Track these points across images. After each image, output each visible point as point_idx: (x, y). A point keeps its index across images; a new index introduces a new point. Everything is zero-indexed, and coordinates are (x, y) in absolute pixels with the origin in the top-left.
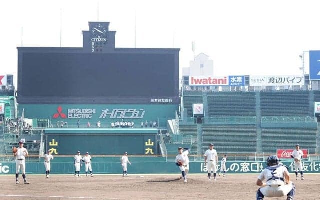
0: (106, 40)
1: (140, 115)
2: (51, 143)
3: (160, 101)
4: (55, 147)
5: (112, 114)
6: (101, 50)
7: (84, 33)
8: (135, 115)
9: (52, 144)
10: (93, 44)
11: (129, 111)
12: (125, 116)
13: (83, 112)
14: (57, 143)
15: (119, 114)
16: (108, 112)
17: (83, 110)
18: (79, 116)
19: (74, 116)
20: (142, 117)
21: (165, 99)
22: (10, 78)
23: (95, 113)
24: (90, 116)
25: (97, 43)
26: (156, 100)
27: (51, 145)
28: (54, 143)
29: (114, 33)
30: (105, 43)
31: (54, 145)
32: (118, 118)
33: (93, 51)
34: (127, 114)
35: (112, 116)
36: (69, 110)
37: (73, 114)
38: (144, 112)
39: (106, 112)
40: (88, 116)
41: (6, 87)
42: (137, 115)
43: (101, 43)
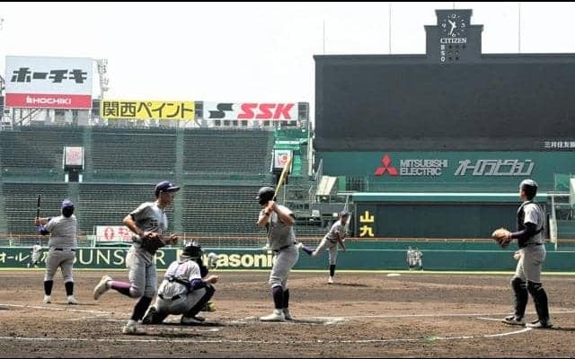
0: (465, 40)
1: (524, 170)
2: (361, 217)
3: (560, 145)
4: (369, 224)
5: (477, 168)
6: (457, 58)
7: (428, 28)
8: (516, 170)
9: (364, 218)
10: (443, 47)
11: (506, 162)
12: (499, 171)
13: (426, 164)
14: (372, 217)
15: (488, 168)
16: (469, 165)
17: (426, 161)
18: (420, 171)
19: (409, 171)
20: (528, 173)
21: (569, 141)
22: (303, 108)
23: (445, 165)
24: (438, 171)
25: (450, 46)
26: (554, 144)
27: (362, 220)
28: (367, 218)
29: (480, 28)
30: (464, 46)
31: (367, 220)
32: (486, 174)
33: (443, 59)
34: (502, 168)
35: (476, 170)
36: (402, 161)
37: (409, 168)
38: (532, 164)
39: (465, 164)
40: (434, 172)
41: (298, 123)
42: (520, 168)
43: (457, 46)
